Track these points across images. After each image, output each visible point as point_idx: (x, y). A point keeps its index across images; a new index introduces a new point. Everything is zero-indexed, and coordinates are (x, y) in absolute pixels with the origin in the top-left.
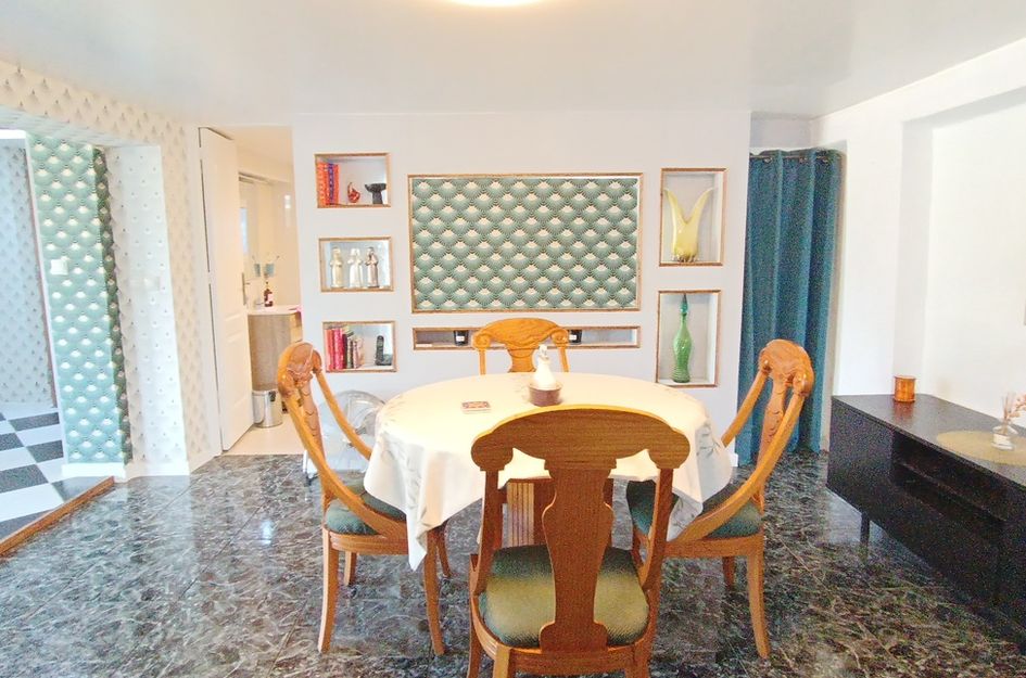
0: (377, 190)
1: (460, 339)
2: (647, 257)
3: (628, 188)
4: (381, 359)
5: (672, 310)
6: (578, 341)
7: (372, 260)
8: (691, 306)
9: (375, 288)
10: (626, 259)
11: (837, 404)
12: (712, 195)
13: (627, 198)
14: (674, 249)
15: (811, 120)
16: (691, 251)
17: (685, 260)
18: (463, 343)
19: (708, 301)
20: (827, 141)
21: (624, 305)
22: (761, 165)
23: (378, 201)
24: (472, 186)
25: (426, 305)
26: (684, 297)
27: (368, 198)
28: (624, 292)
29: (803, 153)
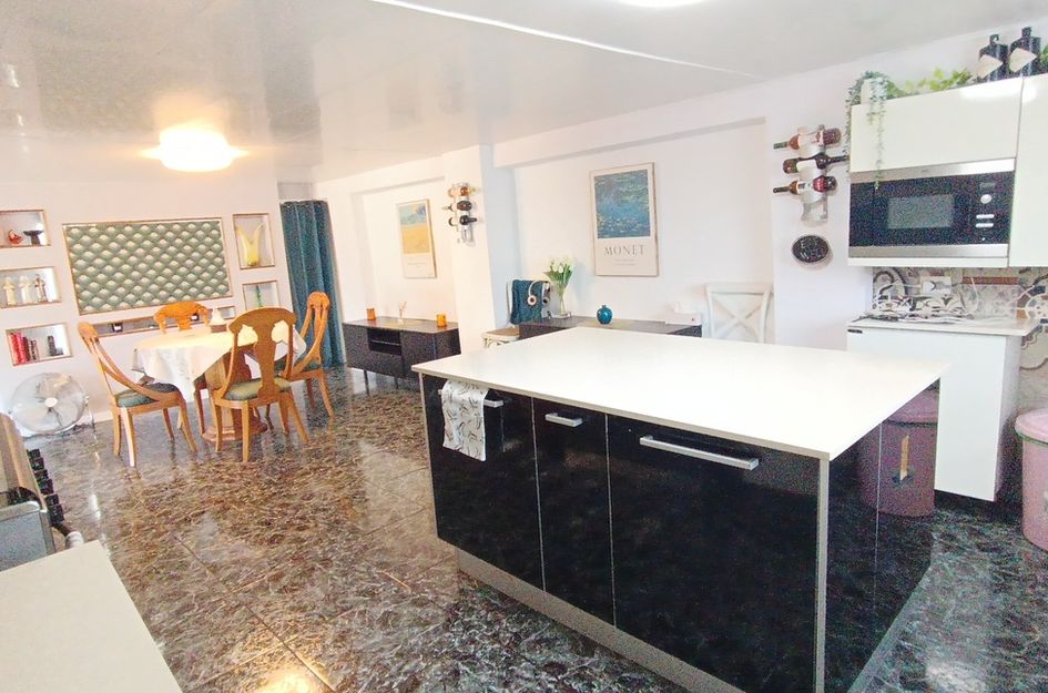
0: (34, 235)
1: (117, 328)
2: (232, 265)
3: (214, 226)
4: (54, 352)
5: (252, 295)
6: (198, 319)
7: (38, 282)
8: (262, 292)
9: (46, 302)
10: (220, 267)
11: (345, 326)
12: (262, 229)
13: (214, 232)
14: (247, 259)
15: (307, 186)
16: (257, 260)
17: (254, 266)
18: (121, 331)
19: (270, 288)
20: (318, 198)
21: (223, 295)
22: (287, 209)
23: (36, 242)
24: (111, 230)
25: (89, 308)
26: (257, 287)
27: (27, 240)
28: (222, 287)
29: (307, 203)
